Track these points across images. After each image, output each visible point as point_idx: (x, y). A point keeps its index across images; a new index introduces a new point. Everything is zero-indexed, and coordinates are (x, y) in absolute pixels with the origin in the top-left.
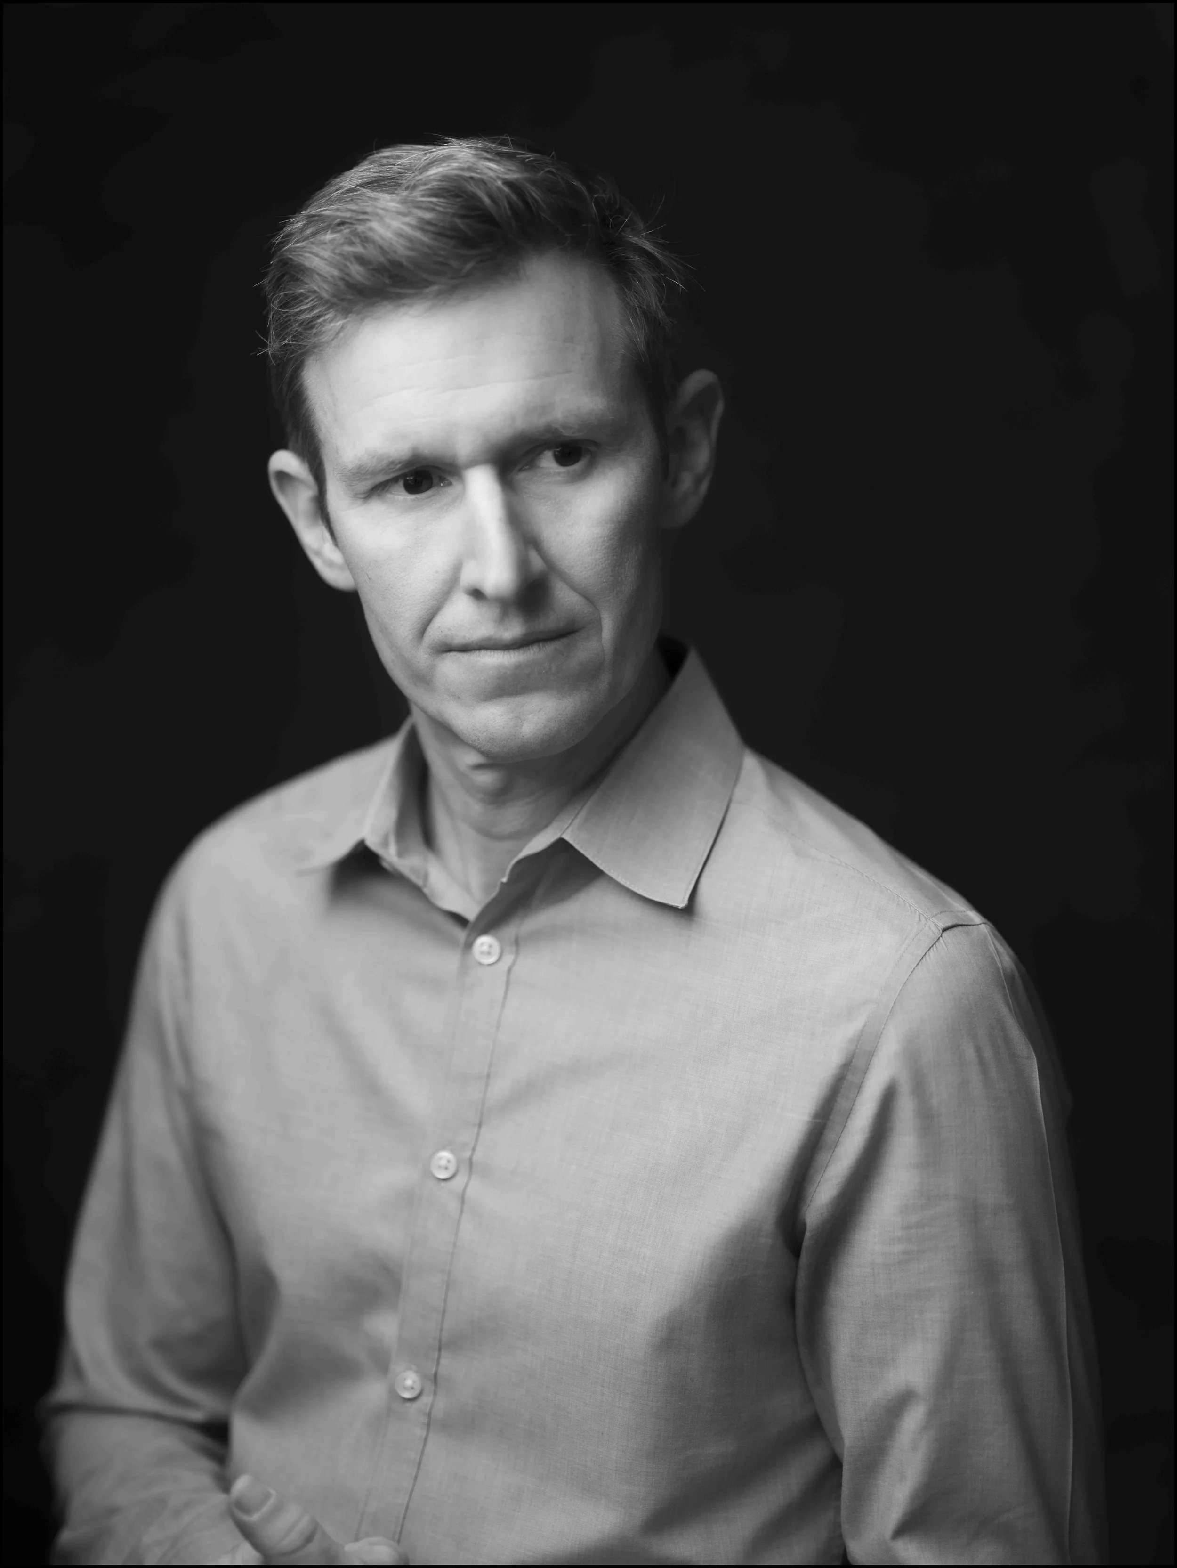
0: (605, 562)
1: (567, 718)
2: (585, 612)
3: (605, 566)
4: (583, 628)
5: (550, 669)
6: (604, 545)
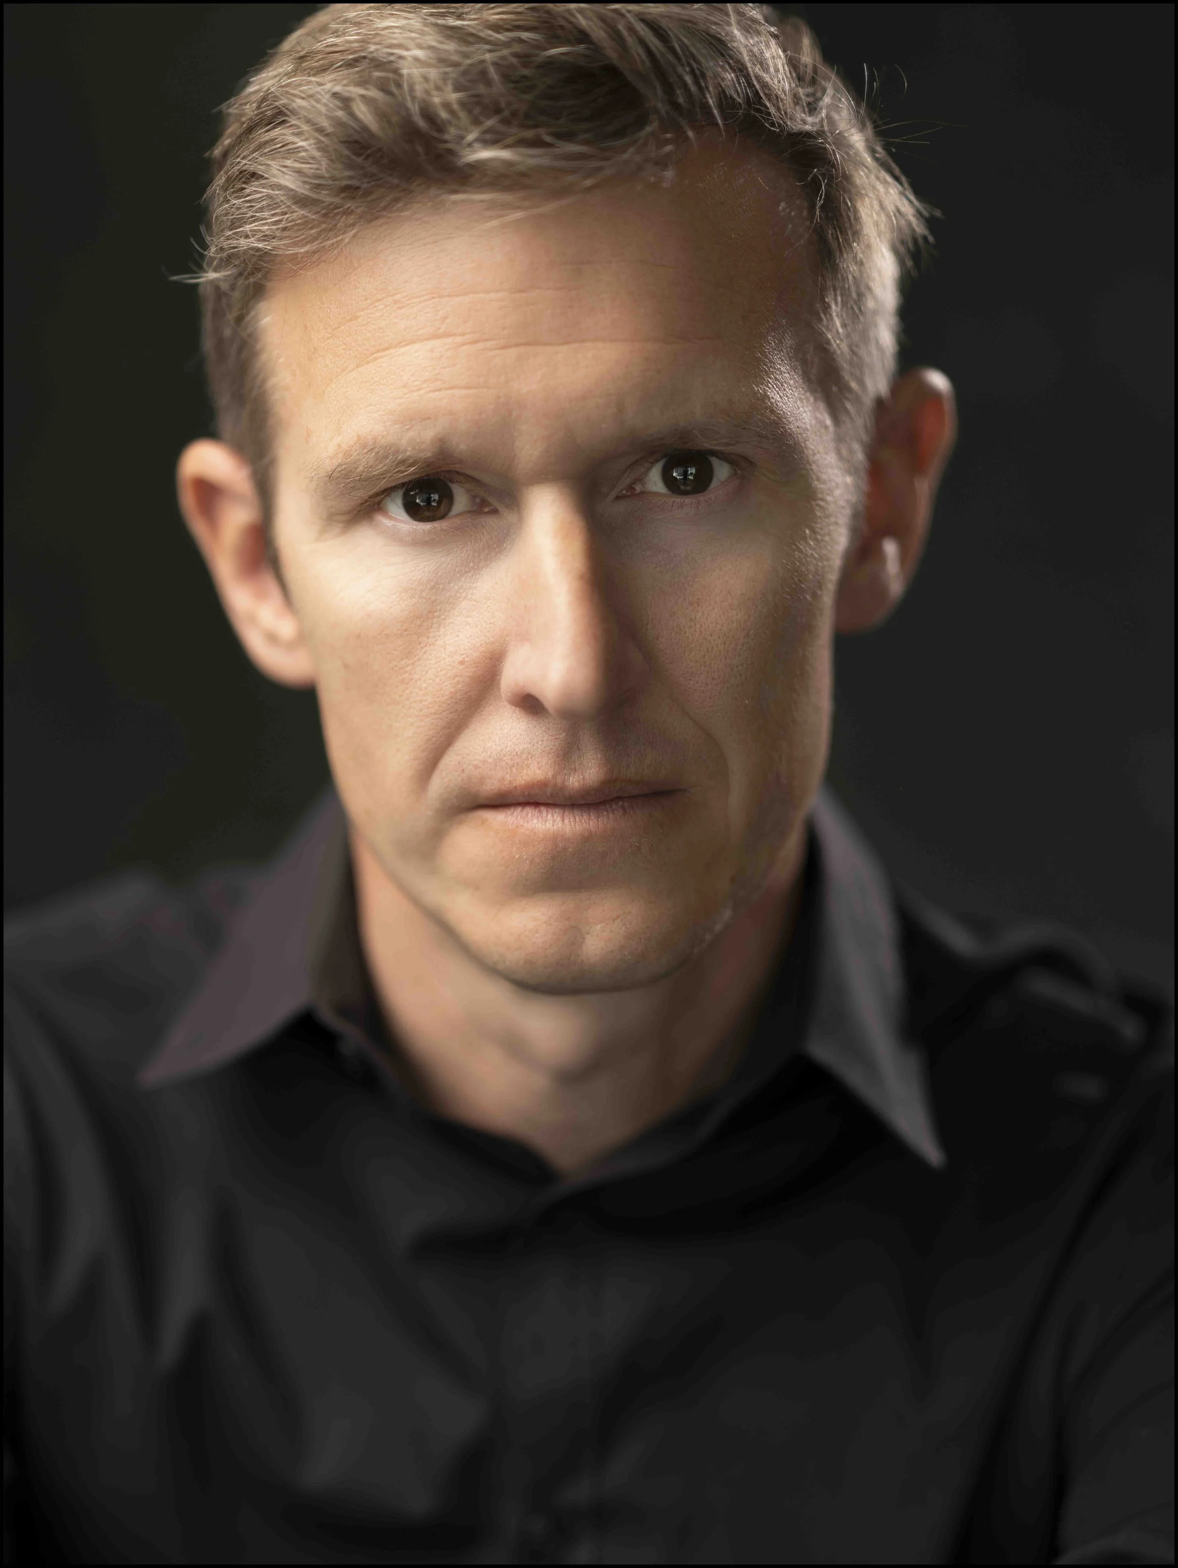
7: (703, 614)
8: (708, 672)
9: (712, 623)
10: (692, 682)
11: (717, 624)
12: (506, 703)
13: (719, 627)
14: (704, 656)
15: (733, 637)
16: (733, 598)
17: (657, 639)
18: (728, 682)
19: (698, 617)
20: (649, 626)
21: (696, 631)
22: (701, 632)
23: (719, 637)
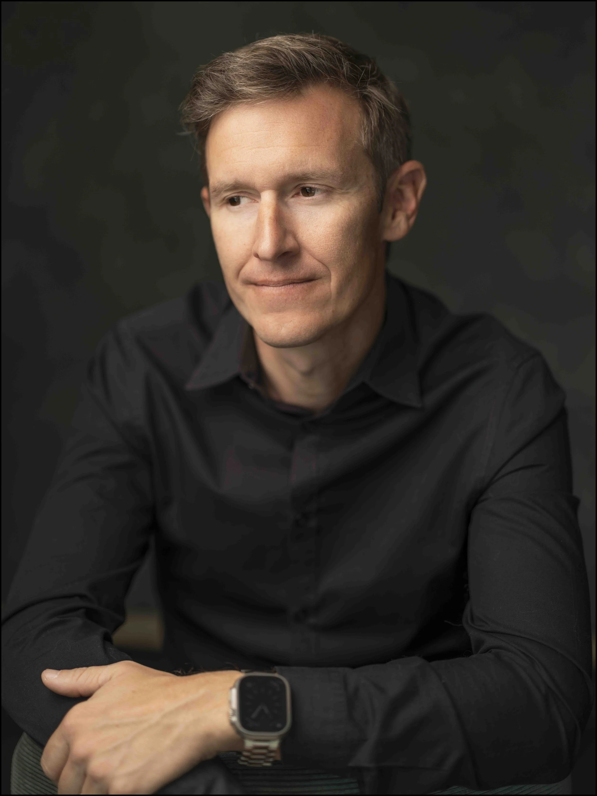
0: (333, 247)
1: (305, 326)
2: (322, 270)
3: (334, 249)
4: (320, 278)
5: (298, 298)
6: (333, 238)
7: (318, 229)
8: (319, 247)
9: (321, 232)
10: (314, 250)
11: (323, 232)
12: (253, 256)
13: (323, 233)
14: (318, 242)
15: (328, 236)
16: (328, 225)
17: (303, 237)
18: (327, 250)
19: (316, 230)
20: (300, 233)
21: (315, 235)
22: (317, 235)
23: (323, 236)
